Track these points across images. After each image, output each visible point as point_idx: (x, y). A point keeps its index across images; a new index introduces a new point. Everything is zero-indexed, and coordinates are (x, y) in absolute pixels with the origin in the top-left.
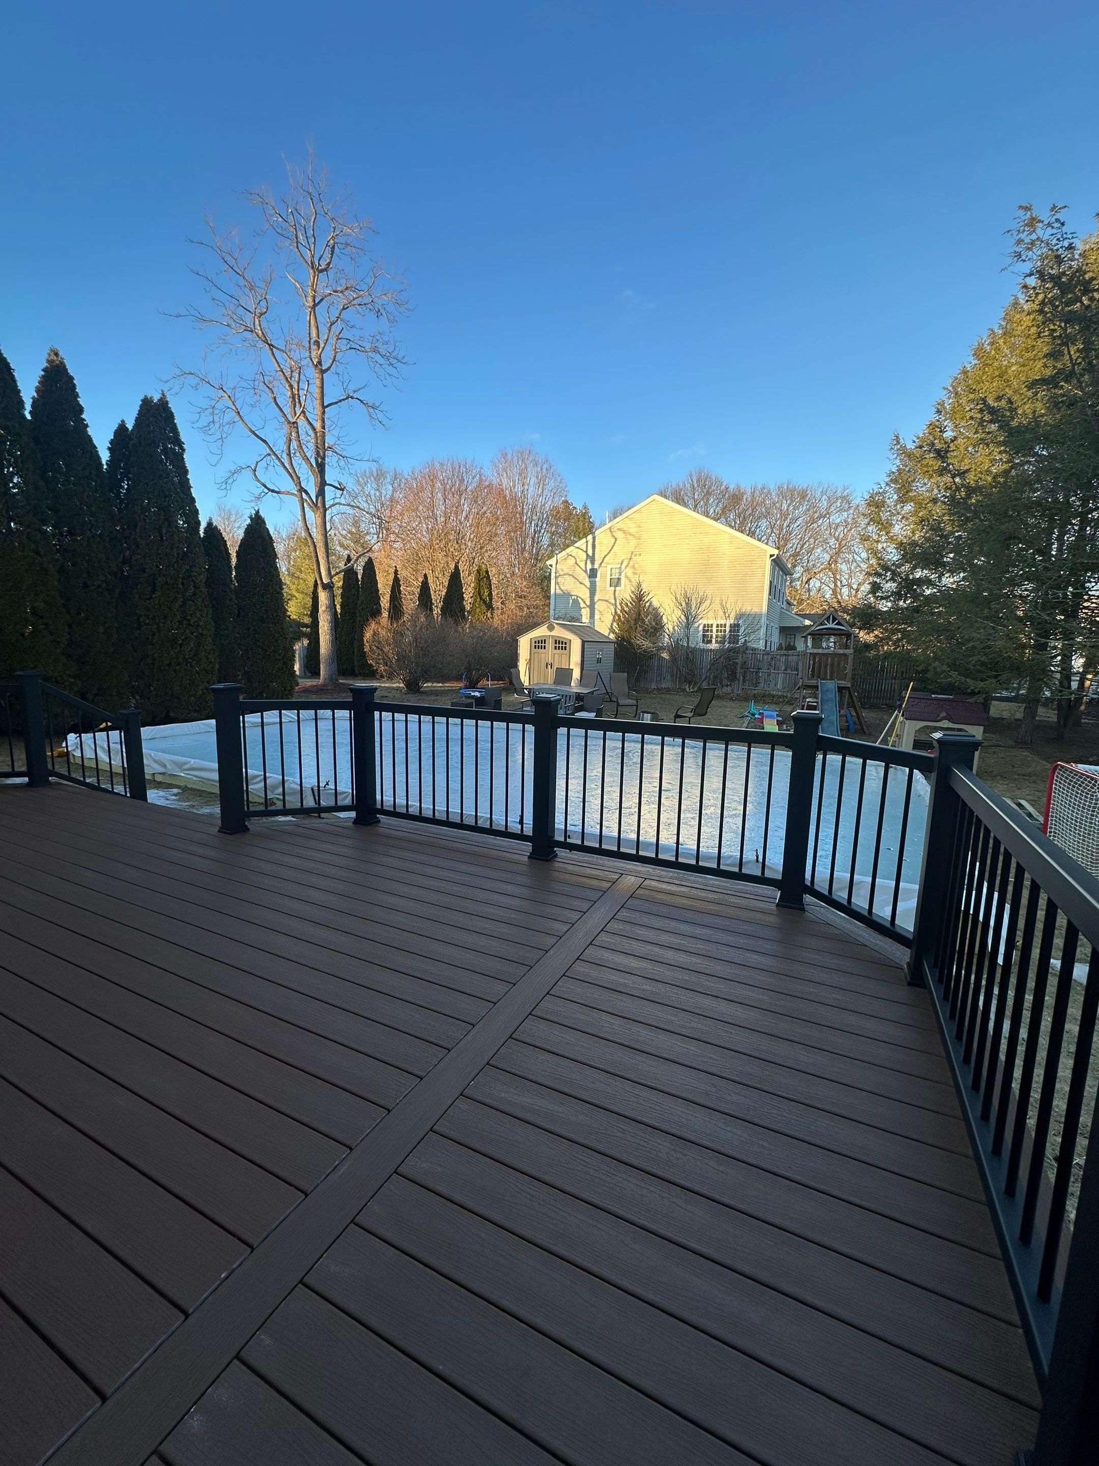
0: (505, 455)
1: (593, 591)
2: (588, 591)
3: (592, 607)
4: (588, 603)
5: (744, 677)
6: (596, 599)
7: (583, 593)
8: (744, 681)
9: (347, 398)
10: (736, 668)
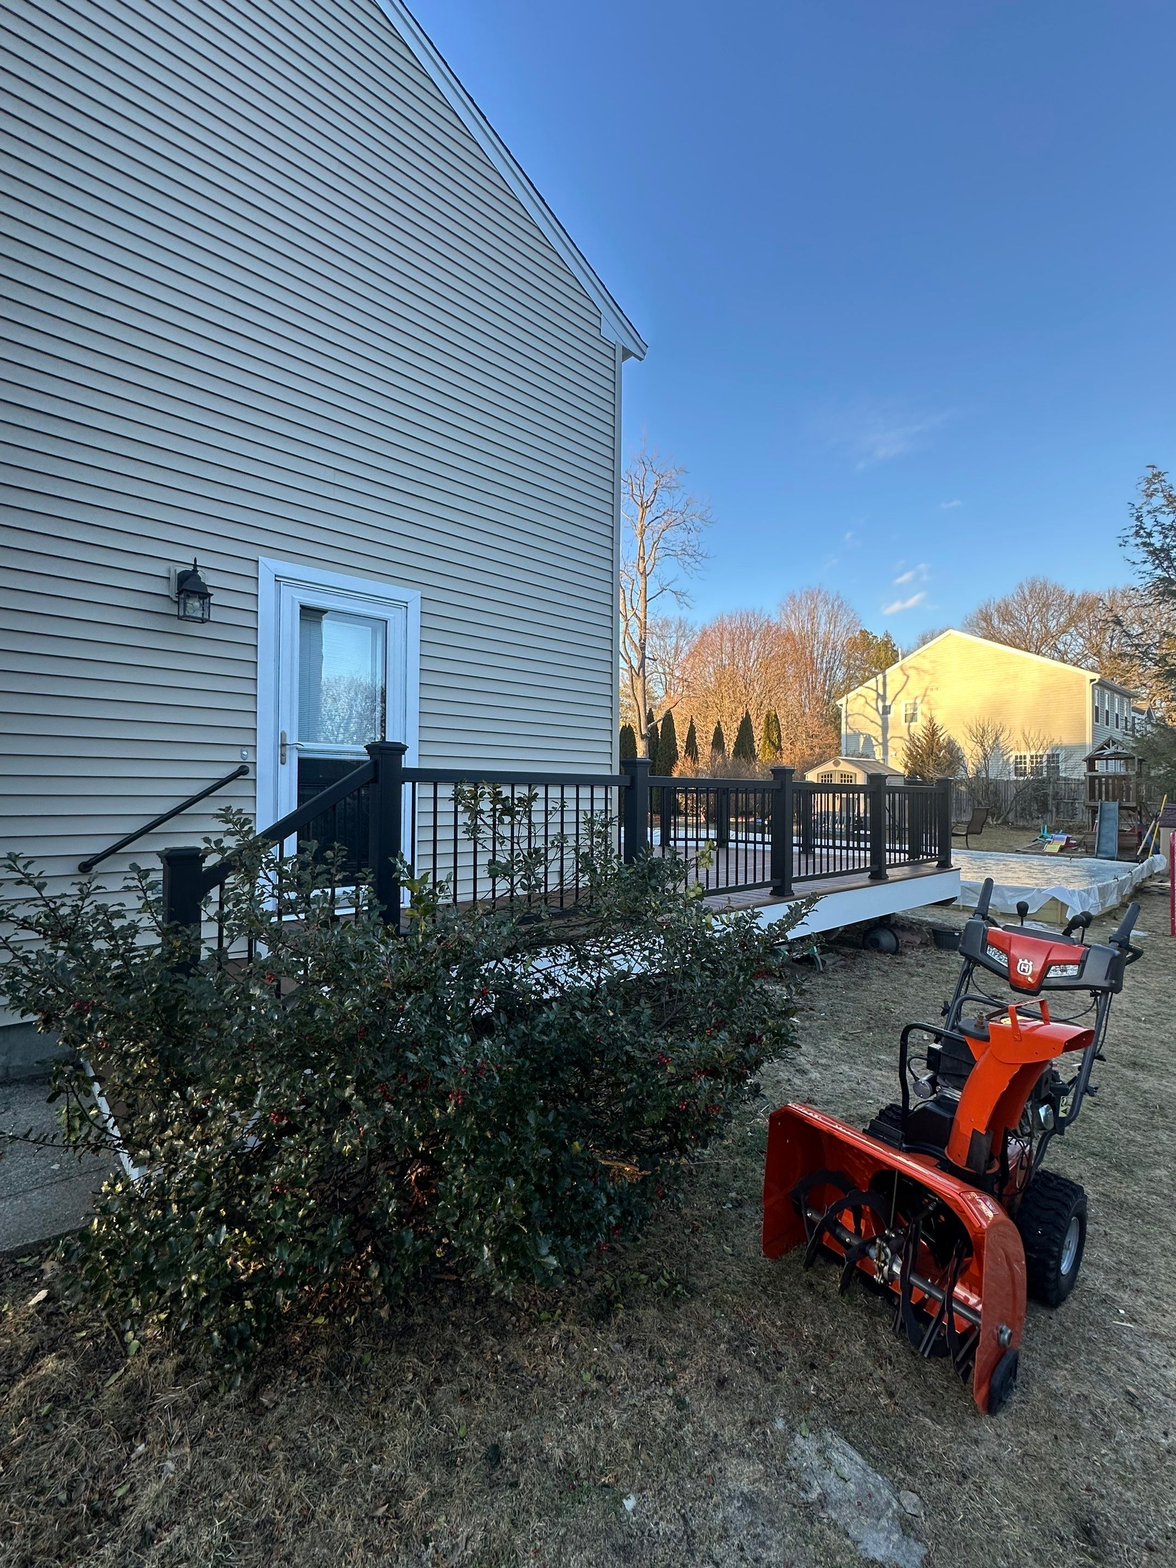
0: (793, 598)
1: (885, 728)
2: (880, 729)
3: (885, 744)
4: (880, 741)
5: (1057, 809)
6: (889, 736)
7: (876, 732)
8: (1058, 812)
9: (662, 591)
10: (1046, 799)
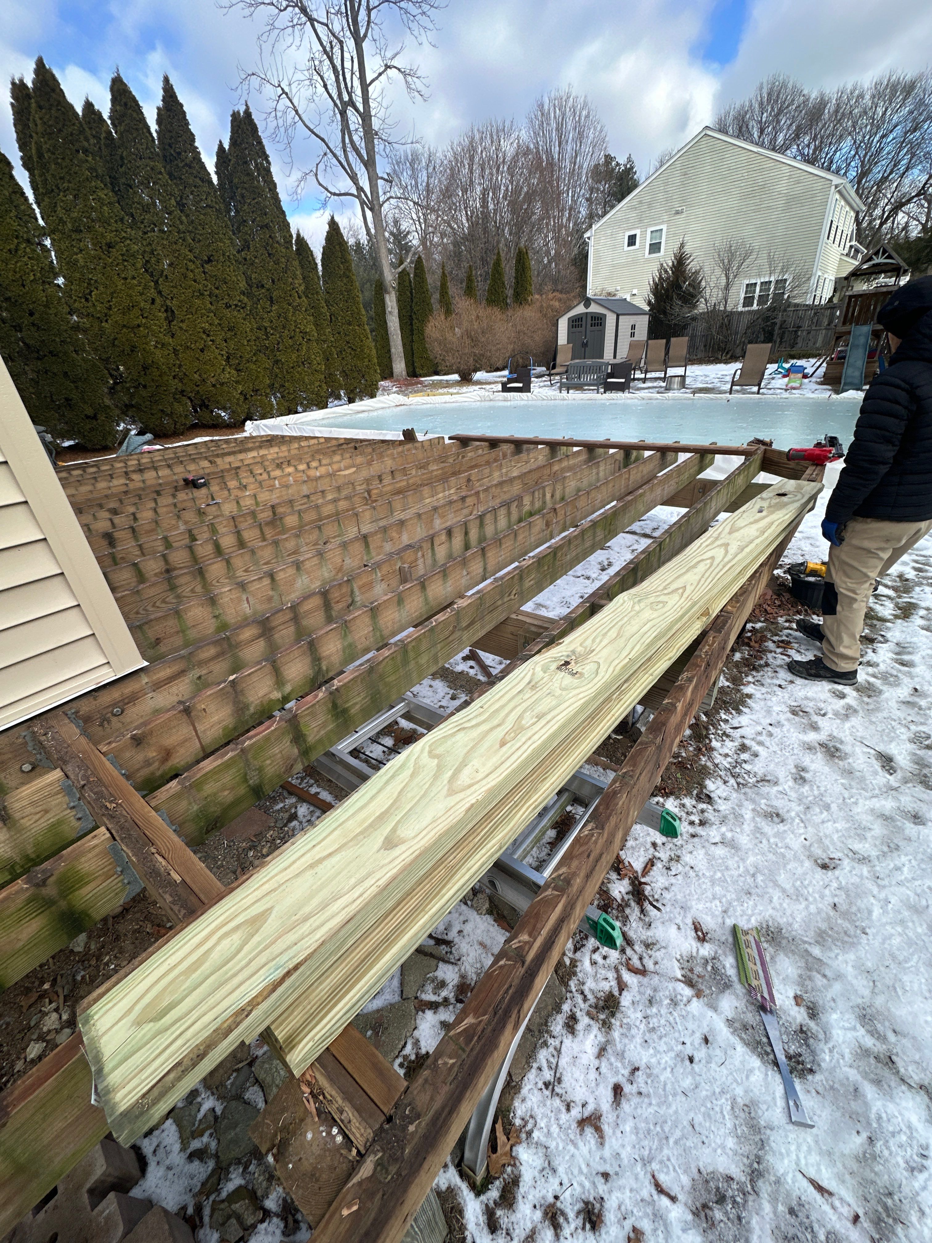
5: (781, 339)
8: (781, 342)
9: (385, 70)
10: (773, 330)
